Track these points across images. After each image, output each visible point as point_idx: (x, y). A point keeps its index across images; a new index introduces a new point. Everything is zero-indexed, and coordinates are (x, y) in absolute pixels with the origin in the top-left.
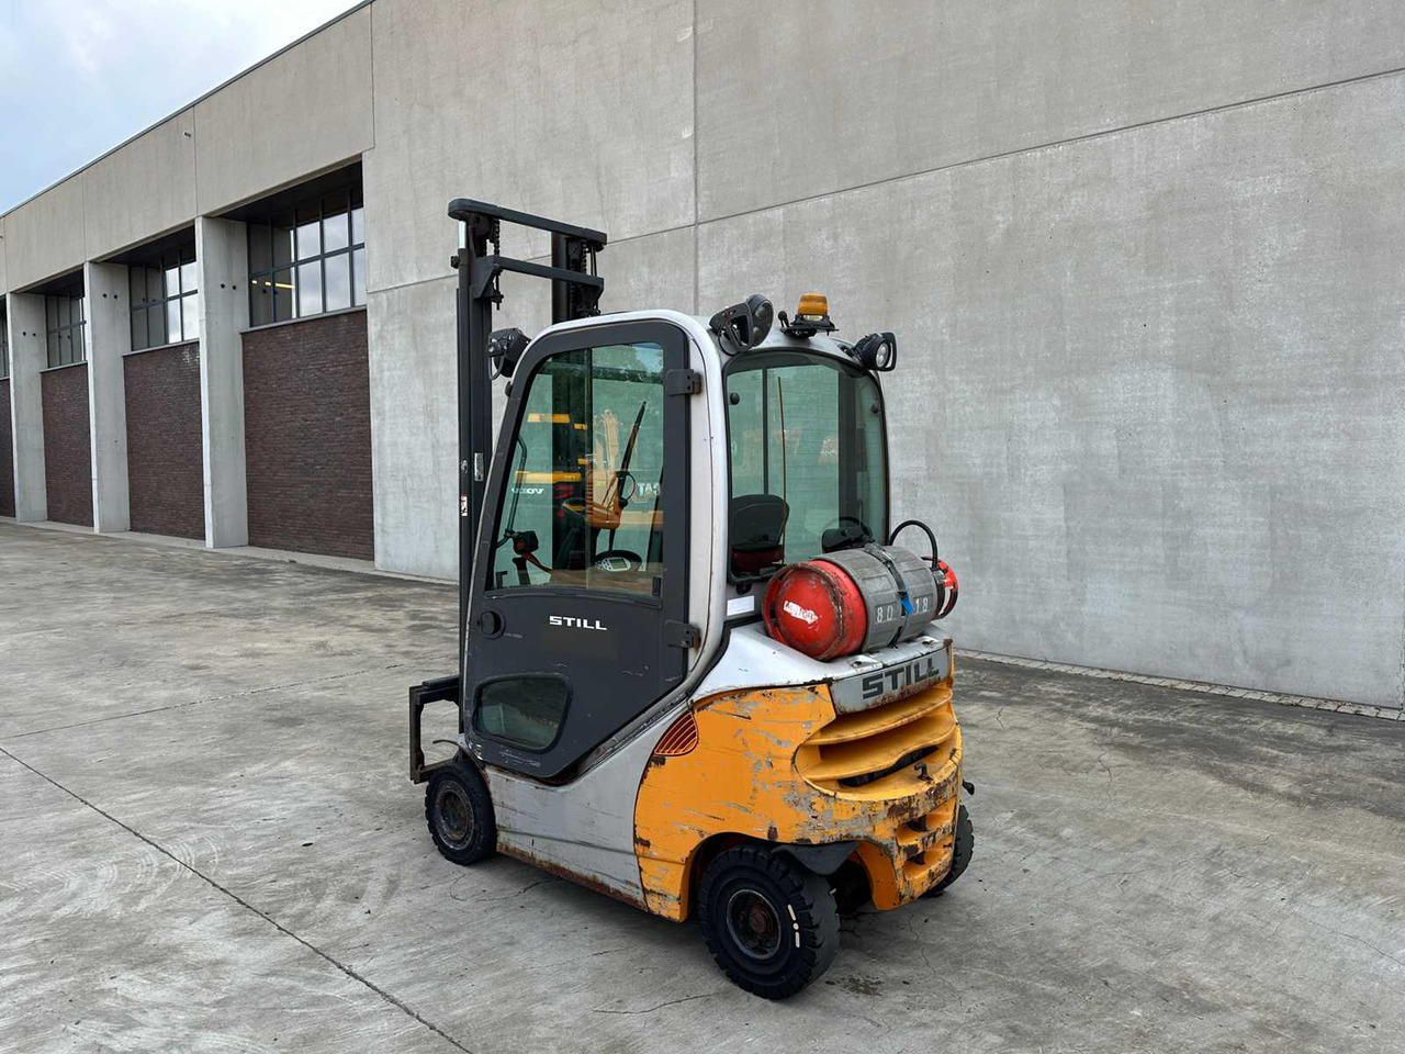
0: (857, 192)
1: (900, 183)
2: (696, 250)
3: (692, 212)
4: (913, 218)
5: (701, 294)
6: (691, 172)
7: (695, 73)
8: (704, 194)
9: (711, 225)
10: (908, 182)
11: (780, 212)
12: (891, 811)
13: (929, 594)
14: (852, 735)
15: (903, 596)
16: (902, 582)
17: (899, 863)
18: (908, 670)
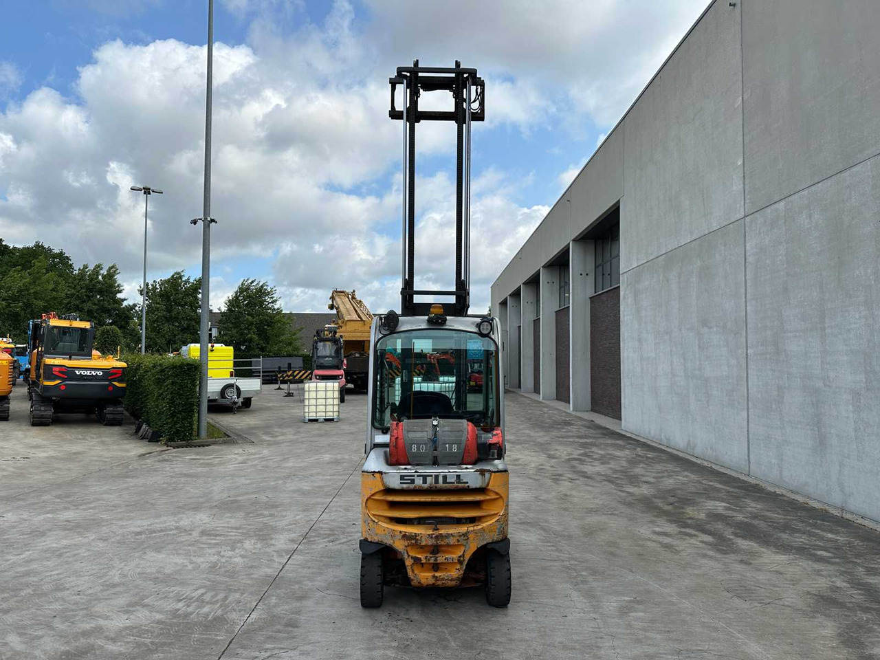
0: (820, 184)
1: (842, 175)
2: (745, 233)
3: (742, 210)
4: (850, 198)
5: (747, 261)
6: (742, 185)
7: (743, 125)
8: (748, 197)
9: (752, 216)
10: (847, 174)
11: (782, 203)
12: (405, 537)
13: (459, 444)
14: (390, 498)
15: (434, 442)
16: (435, 435)
17: (408, 562)
18: (437, 477)
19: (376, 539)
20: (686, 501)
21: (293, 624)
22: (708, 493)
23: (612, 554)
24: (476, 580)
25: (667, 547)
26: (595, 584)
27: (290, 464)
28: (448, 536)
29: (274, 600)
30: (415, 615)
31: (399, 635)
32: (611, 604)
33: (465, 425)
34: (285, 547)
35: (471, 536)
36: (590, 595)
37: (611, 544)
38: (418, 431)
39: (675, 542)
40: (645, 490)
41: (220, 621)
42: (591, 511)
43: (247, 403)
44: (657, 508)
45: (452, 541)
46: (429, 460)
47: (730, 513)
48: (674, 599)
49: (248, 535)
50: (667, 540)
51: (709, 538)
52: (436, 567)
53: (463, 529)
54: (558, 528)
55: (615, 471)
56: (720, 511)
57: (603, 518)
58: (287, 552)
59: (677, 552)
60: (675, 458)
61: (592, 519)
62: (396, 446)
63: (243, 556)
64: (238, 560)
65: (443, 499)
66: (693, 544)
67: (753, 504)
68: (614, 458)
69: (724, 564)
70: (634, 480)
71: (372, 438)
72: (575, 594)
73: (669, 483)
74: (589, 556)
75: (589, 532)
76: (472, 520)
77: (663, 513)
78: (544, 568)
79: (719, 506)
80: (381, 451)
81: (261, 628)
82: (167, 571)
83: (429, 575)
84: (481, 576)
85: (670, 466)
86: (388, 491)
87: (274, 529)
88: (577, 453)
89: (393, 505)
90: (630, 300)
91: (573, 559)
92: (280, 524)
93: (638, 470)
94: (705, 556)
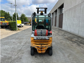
5: (81, 9)
9: (82, 3)
12: (37, 46)
13: (45, 33)
14: (35, 41)
15: (41, 33)
16: (41, 32)
17: (37, 50)
18: (42, 38)
19: (33, 46)
20: (72, 38)
21: (21, 58)
22: (74, 37)
23: (65, 46)
24: (47, 52)
25: (71, 45)
26: (63, 51)
27: (26, 33)
28: (43, 46)
29: (19, 54)
30: (38, 57)
31: (36, 61)
32: (66, 55)
33: (46, 30)
34: (22, 45)
35: (47, 46)
36: (63, 54)
37: (64, 45)
38: (39, 31)
39: (72, 44)
40: (67, 37)
41: (11, 57)
42: (61, 40)
43: (23, 26)
44: (69, 39)
45: (44, 47)
46: (41, 35)
47: (78, 40)
48: (75, 54)
49: (18, 43)
50: (71, 44)
51: (76, 44)
52: (42, 51)
53: (46, 45)
54: (57, 42)
55: (63, 34)
56: (76, 40)
57: (62, 41)
58: (23, 45)
59: (73, 46)
60: (69, 33)
61: (61, 41)
62: (36, 33)
63: (17, 46)
64: (16, 47)
65: (43, 41)
66: (75, 45)
67: (80, 39)
68: (62, 33)
69: (80, 48)
70: (65, 35)
71: (32, 32)
72: (61, 53)
73: (69, 36)
74: (62, 47)
75: (61, 43)
76: (47, 44)
77: (70, 40)
78: (56, 48)
79: (76, 39)
80: (34, 34)
81: (16, 59)
82: (6, 48)
83: (41, 52)
84: (48, 51)
85: (69, 34)
86: (34, 40)
87: (22, 42)
88: (58, 32)
89: (35, 42)
90: (64, 15)
91: (60, 47)
92: (23, 41)
93: (65, 34)
94: (77, 47)
